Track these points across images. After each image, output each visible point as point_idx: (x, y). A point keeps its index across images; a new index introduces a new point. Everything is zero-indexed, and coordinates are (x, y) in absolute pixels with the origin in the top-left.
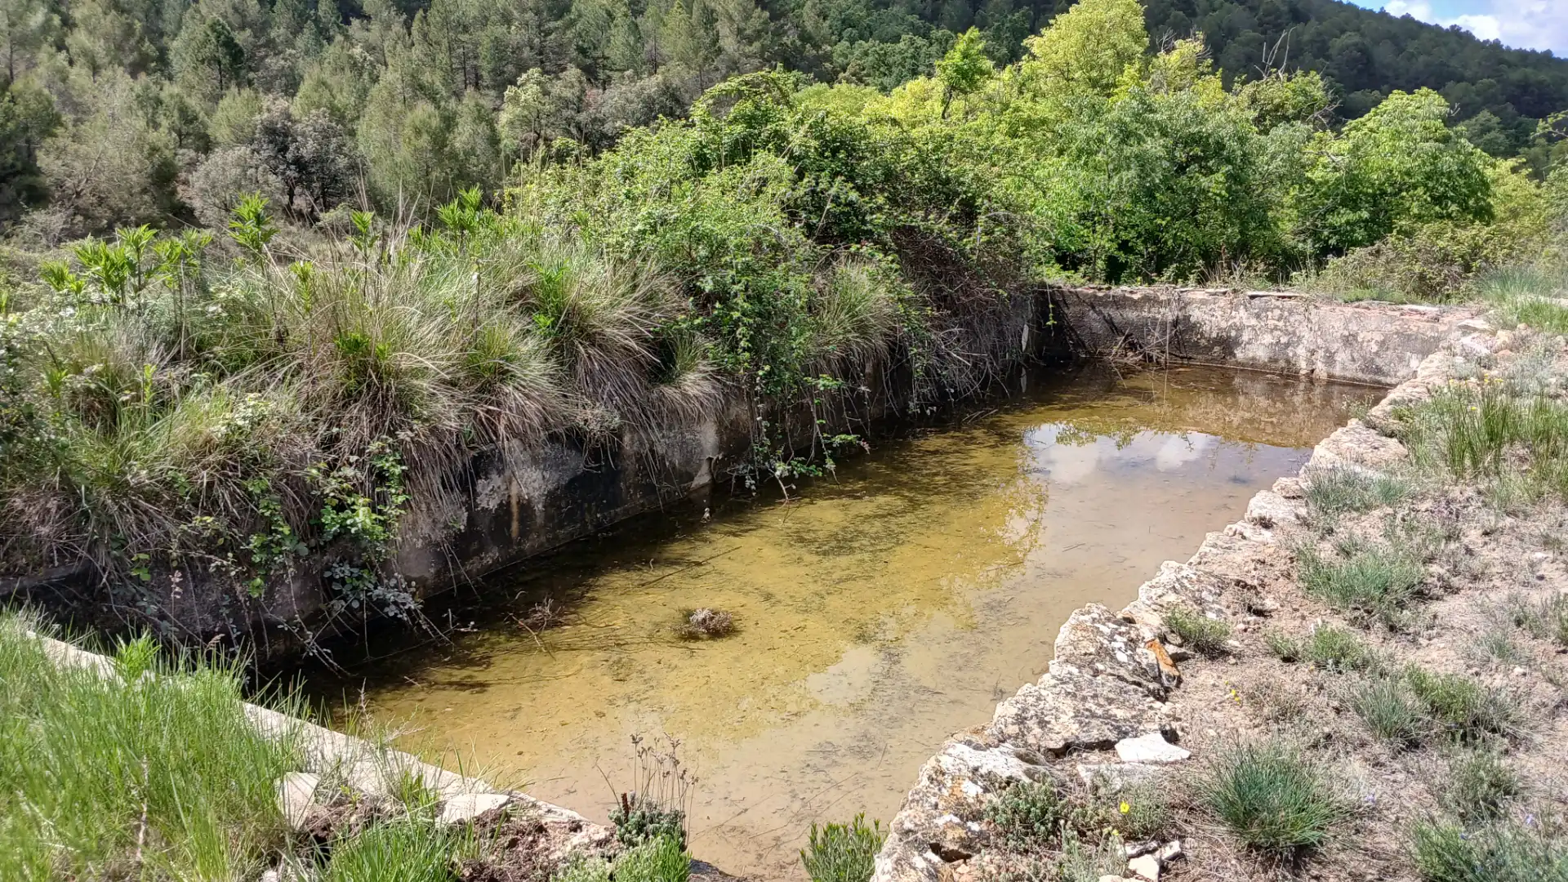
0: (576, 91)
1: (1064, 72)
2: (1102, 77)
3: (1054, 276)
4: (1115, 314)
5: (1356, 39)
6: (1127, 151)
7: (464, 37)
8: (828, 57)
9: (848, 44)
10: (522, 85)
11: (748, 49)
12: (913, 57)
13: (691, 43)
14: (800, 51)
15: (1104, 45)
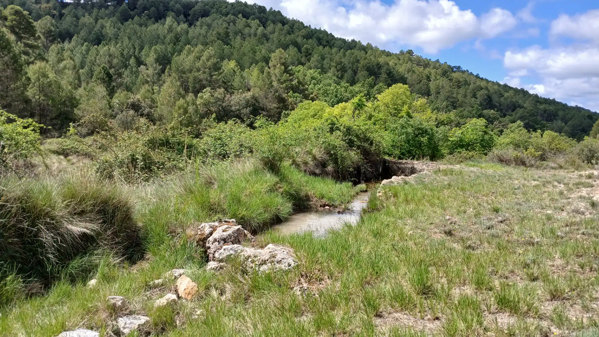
0: (223, 96)
1: (387, 105)
2: (398, 108)
3: (387, 157)
4: (400, 166)
5: (486, 92)
6: (403, 131)
7: (184, 75)
8: (307, 89)
9: (313, 85)
10: (204, 93)
11: (281, 86)
12: (336, 92)
13: (263, 83)
14: (298, 87)
15: (398, 99)
